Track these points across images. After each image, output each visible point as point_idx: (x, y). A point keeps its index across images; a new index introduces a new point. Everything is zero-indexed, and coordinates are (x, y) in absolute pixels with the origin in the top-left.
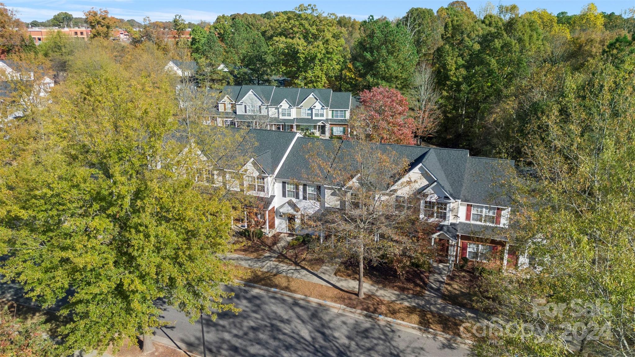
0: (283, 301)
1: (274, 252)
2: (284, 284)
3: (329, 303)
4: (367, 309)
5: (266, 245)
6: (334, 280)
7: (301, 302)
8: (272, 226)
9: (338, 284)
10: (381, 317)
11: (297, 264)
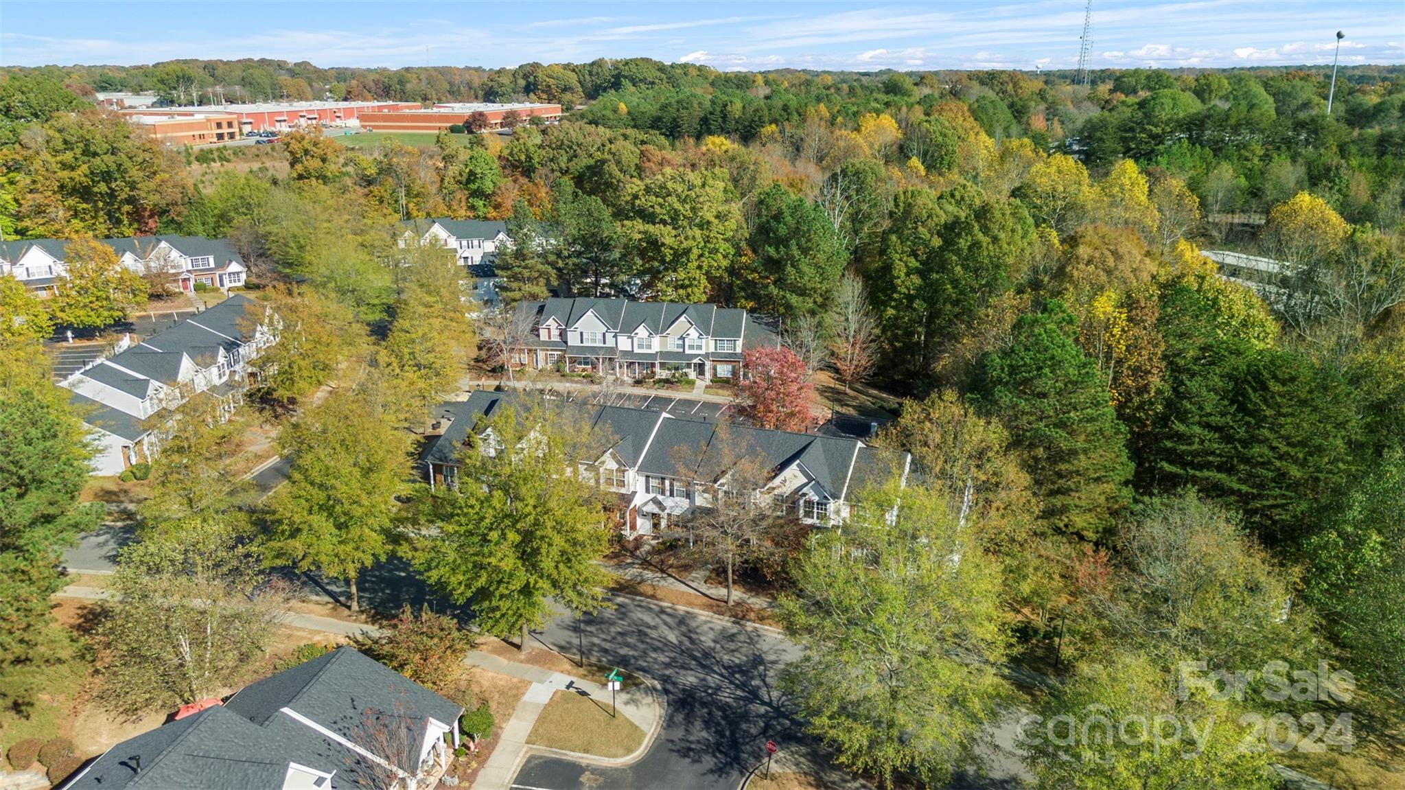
0: (650, 609)
1: (637, 557)
2: (650, 592)
3: (696, 611)
4: (735, 616)
5: (627, 550)
6: (704, 588)
7: (669, 610)
8: (633, 527)
9: (708, 592)
10: (749, 623)
11: (663, 571)
